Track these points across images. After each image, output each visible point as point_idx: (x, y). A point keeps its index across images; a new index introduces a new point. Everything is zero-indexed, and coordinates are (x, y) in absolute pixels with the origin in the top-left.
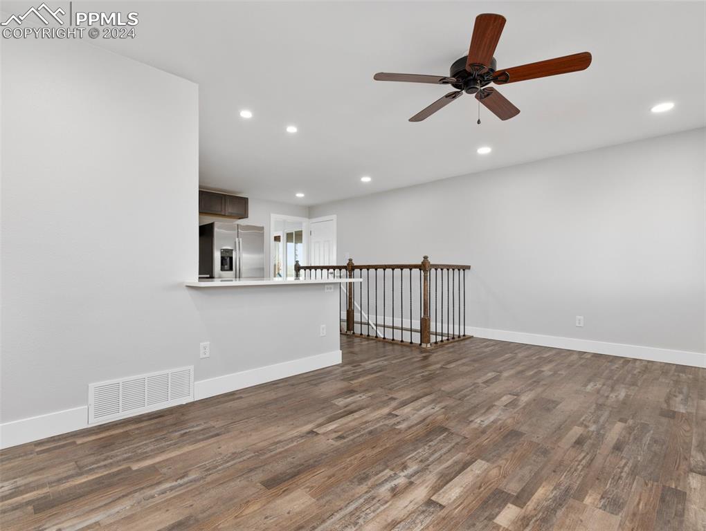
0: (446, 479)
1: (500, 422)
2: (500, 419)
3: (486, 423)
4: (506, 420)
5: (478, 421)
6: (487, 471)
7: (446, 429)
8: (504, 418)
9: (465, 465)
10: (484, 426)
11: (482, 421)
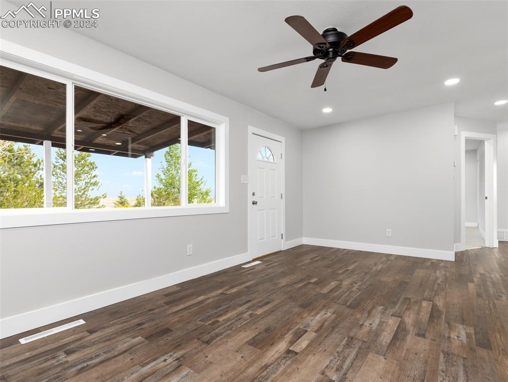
0: (338, 287)
1: (312, 314)
2: (312, 316)
3: (323, 313)
4: (308, 316)
5: (329, 314)
6: (321, 290)
7: (350, 307)
8: (309, 317)
9: (331, 291)
10: (325, 310)
11: (326, 314)
